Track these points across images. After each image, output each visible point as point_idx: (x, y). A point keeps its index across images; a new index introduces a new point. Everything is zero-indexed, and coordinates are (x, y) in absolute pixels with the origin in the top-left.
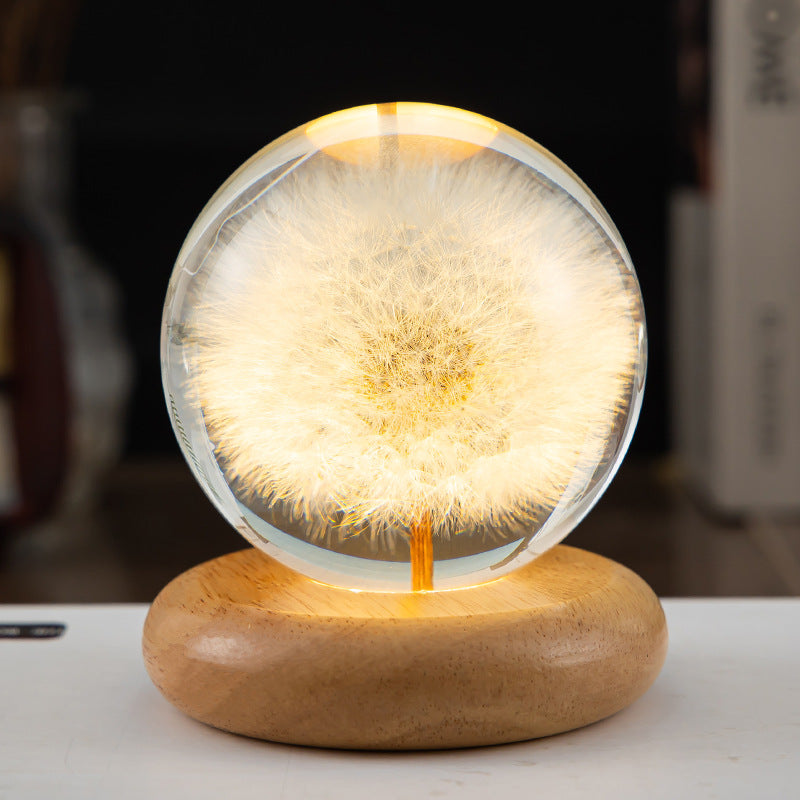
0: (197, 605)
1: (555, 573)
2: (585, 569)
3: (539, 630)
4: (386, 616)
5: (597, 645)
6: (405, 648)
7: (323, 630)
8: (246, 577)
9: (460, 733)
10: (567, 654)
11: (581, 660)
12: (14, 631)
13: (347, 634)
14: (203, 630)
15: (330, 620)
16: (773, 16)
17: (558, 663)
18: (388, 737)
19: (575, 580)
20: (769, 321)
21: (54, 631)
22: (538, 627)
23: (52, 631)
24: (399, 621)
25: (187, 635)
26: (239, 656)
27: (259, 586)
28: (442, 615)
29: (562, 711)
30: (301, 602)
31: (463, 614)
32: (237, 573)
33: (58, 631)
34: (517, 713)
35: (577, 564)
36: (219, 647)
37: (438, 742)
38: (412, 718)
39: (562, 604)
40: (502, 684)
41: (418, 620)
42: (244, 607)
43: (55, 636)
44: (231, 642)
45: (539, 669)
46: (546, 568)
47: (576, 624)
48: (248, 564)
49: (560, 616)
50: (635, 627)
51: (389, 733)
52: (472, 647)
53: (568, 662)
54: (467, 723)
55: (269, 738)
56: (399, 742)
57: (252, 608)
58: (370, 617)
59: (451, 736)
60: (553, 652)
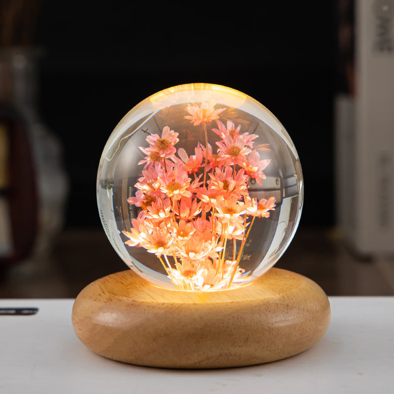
0: (98, 297)
1: (275, 280)
2: (290, 279)
3: (267, 308)
4: (191, 302)
5: (296, 316)
6: (201, 318)
7: (160, 309)
8: (122, 283)
9: (228, 360)
10: (280, 321)
11: (288, 323)
12: (13, 312)
13: (172, 311)
14: (101, 309)
15: (163, 304)
16: (385, 8)
17: (276, 325)
18: (192, 362)
19: (285, 284)
20: (384, 160)
21: (32, 311)
22: (266, 307)
23: (31, 312)
24: (198, 305)
25: (93, 312)
26: (119, 323)
27: (128, 287)
28: (219, 301)
29: (278, 349)
30: (148, 295)
31: (229, 301)
32: (117, 281)
33: (35, 311)
34: (256, 350)
35: (286, 276)
36: (109, 318)
37: (217, 365)
38: (204, 352)
39: (278, 296)
40: (249, 336)
41: (207, 304)
42: (121, 298)
43: (33, 314)
44: (114, 315)
45: (267, 328)
46: (270, 278)
47: (285, 306)
48: (123, 277)
49: (277, 302)
50: (314, 307)
51: (193, 360)
52: (234, 317)
53: (281, 325)
54: (231, 355)
55: (134, 363)
56: (198, 365)
57: (125, 298)
58: (183, 302)
59: (224, 362)
60: (274, 320)
